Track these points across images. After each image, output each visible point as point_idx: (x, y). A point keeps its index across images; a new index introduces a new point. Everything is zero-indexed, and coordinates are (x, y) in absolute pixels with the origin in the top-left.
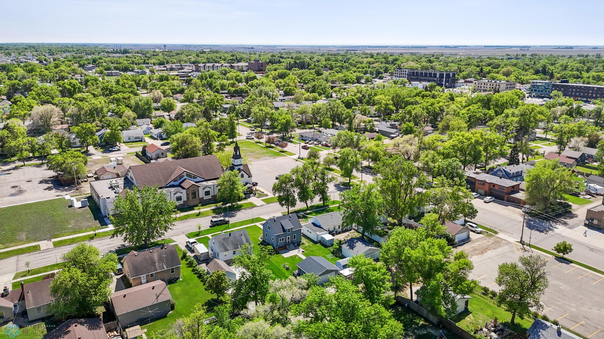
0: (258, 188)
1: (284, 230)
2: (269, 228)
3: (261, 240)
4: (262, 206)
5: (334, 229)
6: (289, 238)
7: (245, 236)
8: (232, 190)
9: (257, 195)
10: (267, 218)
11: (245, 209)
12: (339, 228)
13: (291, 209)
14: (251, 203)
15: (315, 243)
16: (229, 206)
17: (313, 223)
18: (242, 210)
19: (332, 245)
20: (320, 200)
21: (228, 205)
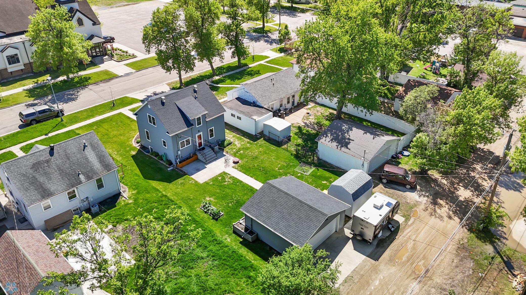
0: (115, 45)
1: (188, 123)
2: (153, 121)
3: (137, 146)
4: (127, 75)
5: (281, 106)
6: (200, 137)
7: (94, 148)
8: (60, 47)
9: (116, 58)
10: (141, 96)
11: (96, 83)
12: (288, 102)
13: (186, 76)
14: (106, 72)
15: (253, 138)
16: (64, 82)
17: (238, 99)
18: (90, 87)
19: (289, 139)
20: (233, 56)
21: (61, 78)
